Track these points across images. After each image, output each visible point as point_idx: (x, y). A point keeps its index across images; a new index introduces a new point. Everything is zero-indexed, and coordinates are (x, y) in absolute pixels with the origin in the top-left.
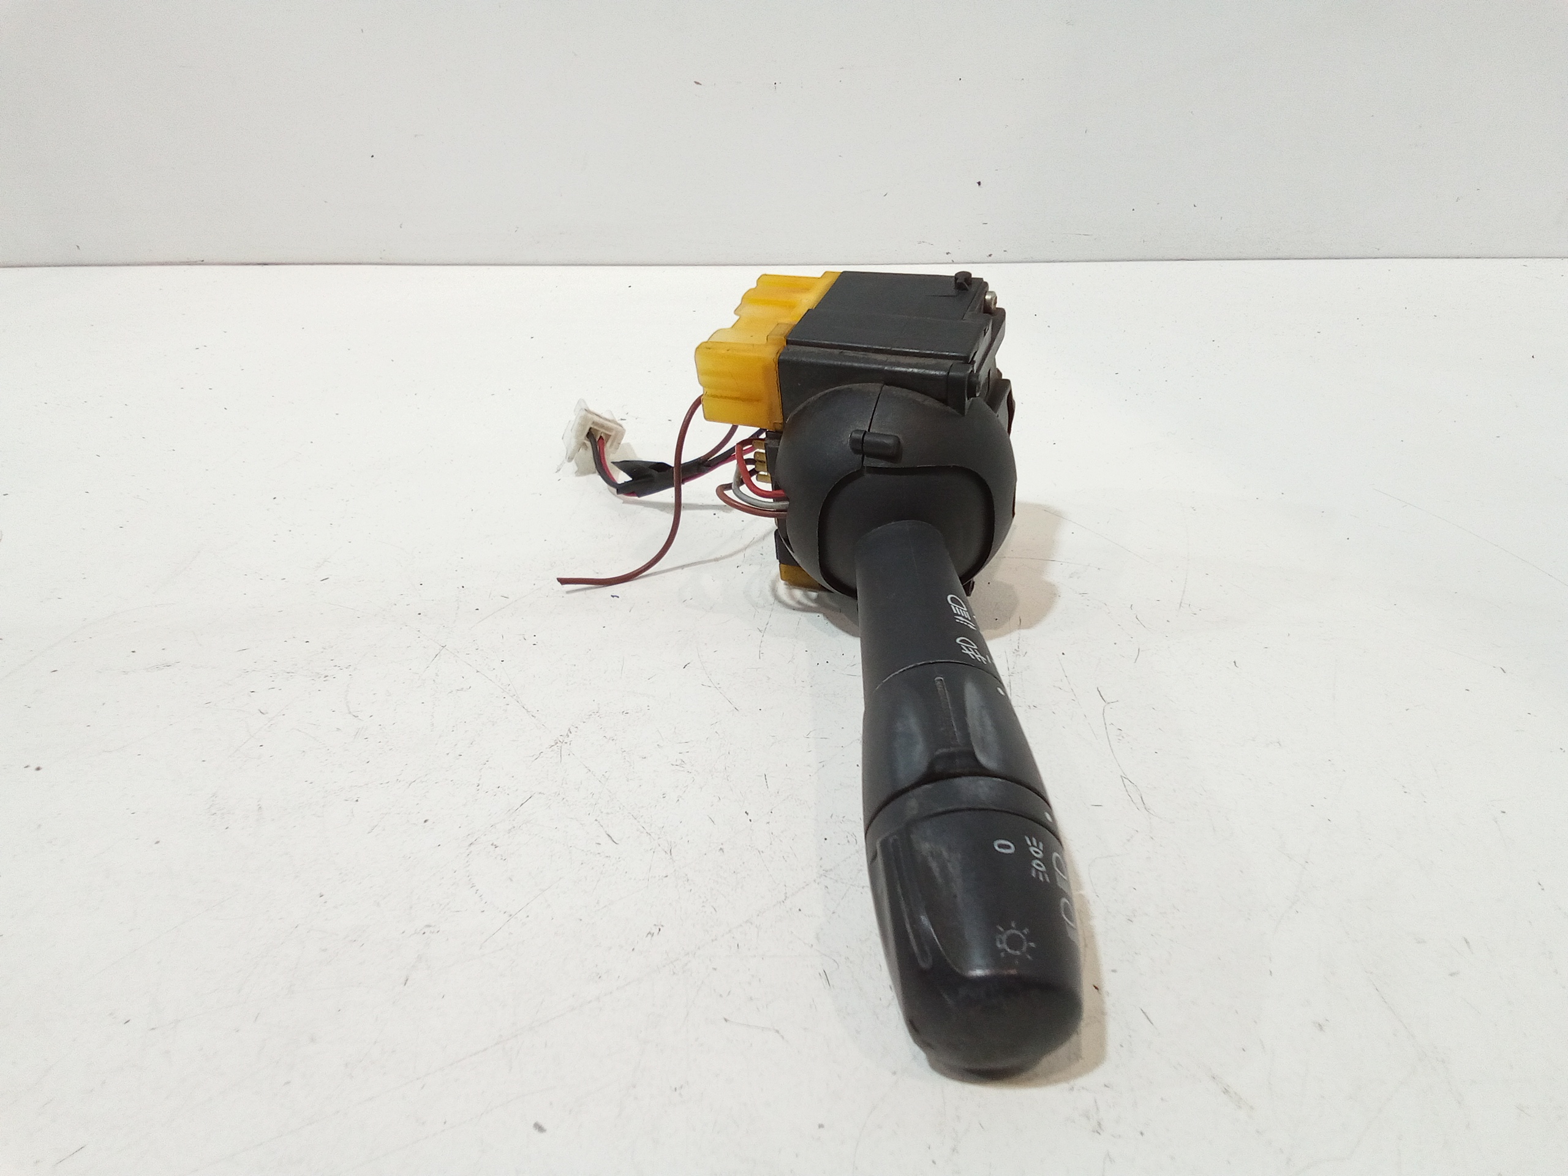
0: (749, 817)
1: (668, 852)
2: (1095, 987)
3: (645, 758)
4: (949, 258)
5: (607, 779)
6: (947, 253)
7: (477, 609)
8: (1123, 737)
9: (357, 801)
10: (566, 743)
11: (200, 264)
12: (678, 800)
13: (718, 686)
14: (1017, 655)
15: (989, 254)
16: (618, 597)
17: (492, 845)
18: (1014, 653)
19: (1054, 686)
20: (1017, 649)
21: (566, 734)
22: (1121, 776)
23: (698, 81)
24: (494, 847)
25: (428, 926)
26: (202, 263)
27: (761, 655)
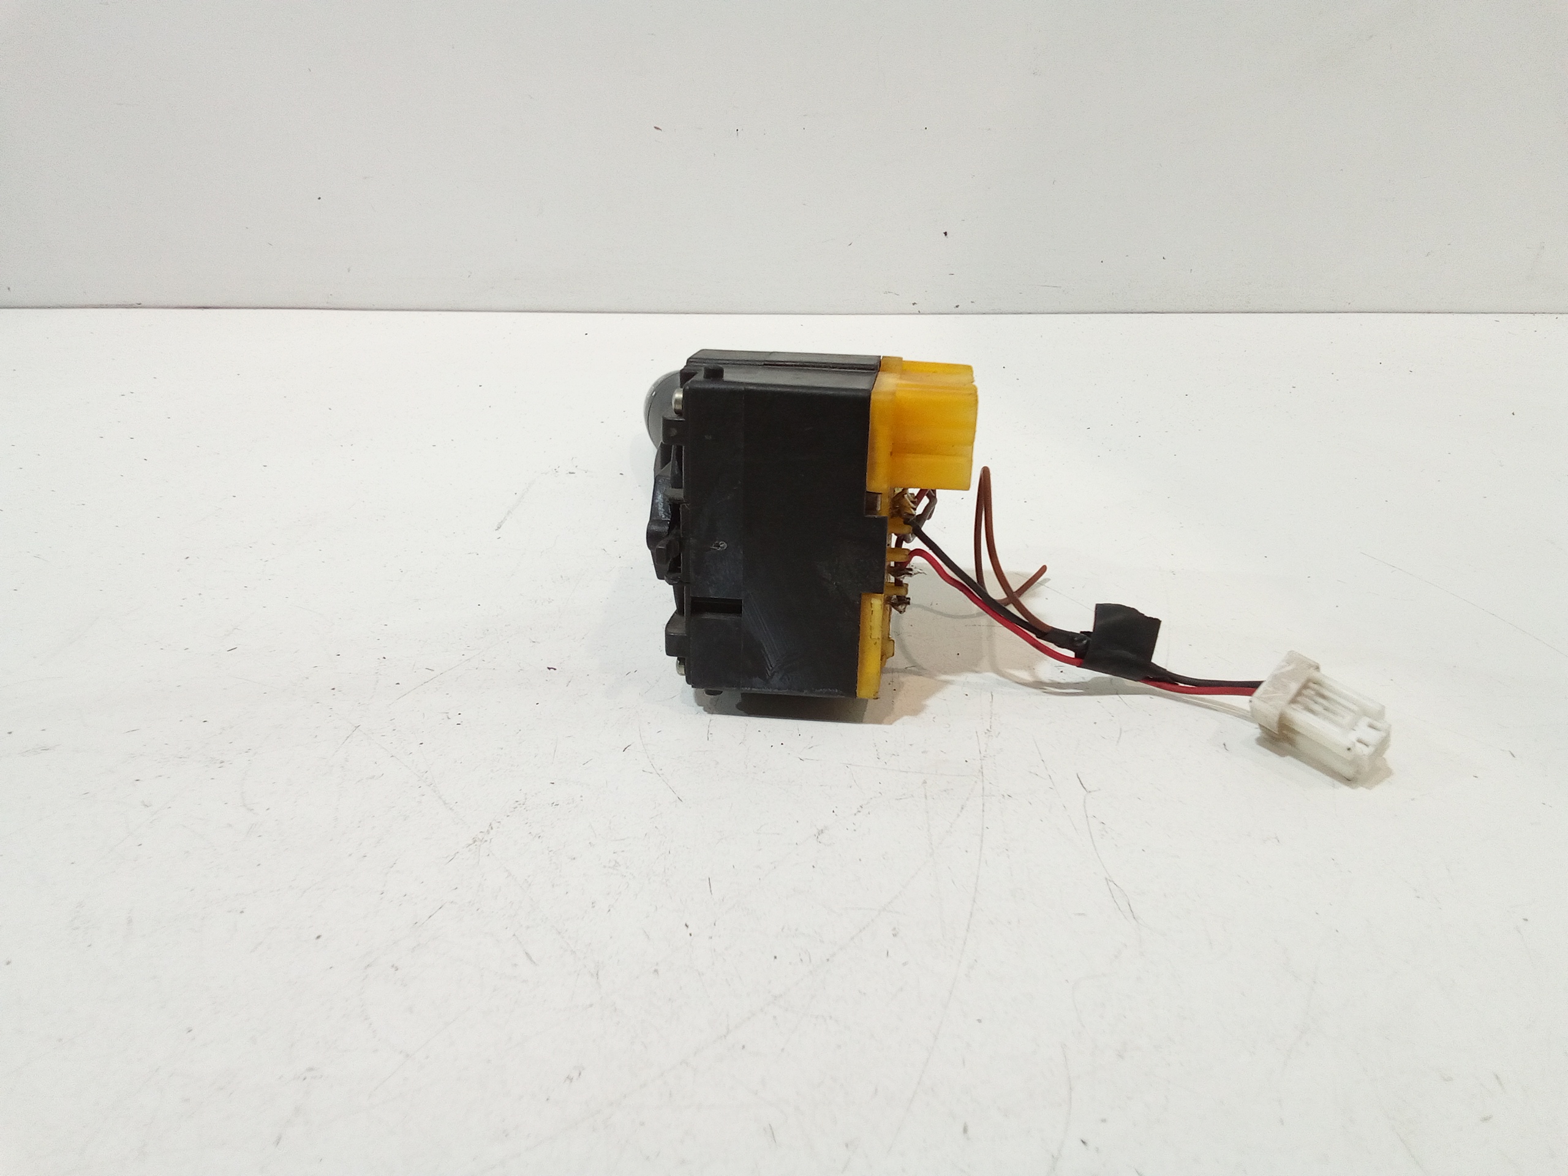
0: (690, 930)
1: (595, 975)
2: (1082, 1141)
3: (574, 859)
4: (915, 309)
5: (530, 885)
6: (914, 304)
7: (398, 684)
8: (1107, 832)
9: (242, 912)
10: (486, 841)
11: (137, 308)
12: (609, 910)
13: (660, 772)
14: (989, 736)
15: (957, 305)
16: (555, 669)
17: (393, 966)
18: (986, 733)
19: (1031, 772)
20: (990, 729)
21: (486, 830)
22: (1106, 879)
23: (657, 126)
24: (394, 969)
25: (311, 1069)
26: (139, 306)
27: (710, 736)
